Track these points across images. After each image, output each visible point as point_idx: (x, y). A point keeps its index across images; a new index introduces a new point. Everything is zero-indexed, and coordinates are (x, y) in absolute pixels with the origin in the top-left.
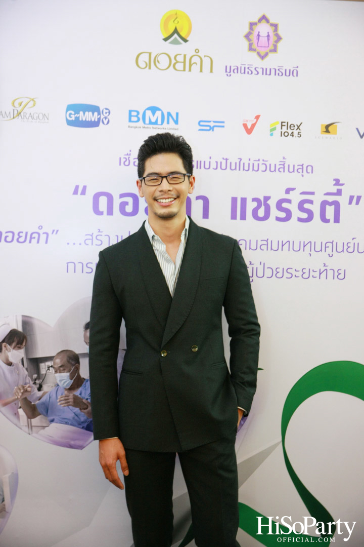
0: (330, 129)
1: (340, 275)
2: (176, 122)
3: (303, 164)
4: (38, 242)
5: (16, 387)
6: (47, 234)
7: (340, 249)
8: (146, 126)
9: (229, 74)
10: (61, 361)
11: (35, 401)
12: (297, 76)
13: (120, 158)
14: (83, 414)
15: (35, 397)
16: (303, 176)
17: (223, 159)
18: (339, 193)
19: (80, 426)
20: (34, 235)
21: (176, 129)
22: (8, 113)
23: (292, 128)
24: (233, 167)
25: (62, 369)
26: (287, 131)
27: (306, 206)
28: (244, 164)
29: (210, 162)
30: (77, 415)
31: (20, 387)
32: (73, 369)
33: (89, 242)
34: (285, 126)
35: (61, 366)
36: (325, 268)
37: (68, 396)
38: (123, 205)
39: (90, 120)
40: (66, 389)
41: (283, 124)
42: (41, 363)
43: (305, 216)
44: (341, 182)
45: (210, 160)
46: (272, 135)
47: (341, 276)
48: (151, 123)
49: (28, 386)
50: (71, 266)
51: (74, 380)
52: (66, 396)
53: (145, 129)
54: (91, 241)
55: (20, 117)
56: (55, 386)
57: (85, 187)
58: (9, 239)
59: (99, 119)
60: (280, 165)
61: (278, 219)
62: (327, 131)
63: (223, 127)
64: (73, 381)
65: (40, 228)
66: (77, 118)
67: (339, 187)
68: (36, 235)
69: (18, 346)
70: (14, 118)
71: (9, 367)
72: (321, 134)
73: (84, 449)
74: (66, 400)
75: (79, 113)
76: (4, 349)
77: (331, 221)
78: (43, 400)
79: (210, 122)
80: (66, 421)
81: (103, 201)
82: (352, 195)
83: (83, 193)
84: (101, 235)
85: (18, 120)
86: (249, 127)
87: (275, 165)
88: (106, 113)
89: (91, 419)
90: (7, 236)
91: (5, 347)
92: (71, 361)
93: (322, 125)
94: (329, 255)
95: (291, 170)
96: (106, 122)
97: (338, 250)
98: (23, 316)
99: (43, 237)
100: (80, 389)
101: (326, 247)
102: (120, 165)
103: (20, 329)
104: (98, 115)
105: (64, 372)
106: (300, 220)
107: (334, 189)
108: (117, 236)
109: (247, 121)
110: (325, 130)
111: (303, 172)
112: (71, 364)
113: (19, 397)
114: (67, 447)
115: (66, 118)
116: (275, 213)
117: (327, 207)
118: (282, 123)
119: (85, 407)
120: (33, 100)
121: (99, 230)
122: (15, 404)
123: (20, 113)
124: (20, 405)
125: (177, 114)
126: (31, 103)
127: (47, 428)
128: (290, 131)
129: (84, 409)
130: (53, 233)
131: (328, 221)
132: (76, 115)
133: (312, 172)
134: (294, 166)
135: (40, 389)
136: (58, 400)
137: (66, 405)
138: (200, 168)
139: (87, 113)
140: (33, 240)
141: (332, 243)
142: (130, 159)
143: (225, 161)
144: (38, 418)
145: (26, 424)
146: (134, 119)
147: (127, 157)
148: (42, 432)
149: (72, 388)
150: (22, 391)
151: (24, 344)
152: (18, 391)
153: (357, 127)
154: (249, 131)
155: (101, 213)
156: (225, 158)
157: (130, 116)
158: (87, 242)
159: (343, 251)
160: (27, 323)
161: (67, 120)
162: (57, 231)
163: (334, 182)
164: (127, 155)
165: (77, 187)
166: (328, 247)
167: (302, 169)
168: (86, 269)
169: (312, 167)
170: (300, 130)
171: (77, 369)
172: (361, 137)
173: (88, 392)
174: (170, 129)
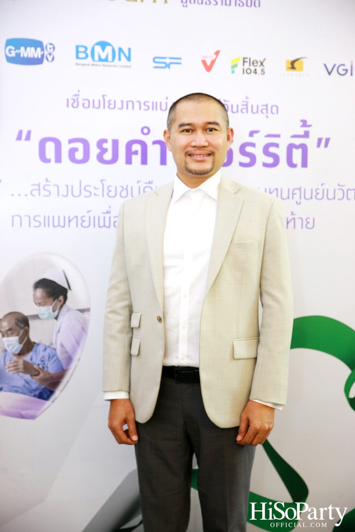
0: (296, 65)
1: (308, 224)
2: (129, 59)
3: (266, 105)
7: (308, 196)
8: (95, 63)
9: (185, 5)
10: (9, 324)
12: (259, 6)
13: (68, 100)
14: (34, 381)
16: (267, 117)
18: (306, 135)
19: (31, 394)
21: (128, 67)
23: (255, 64)
25: (9, 332)
26: (250, 67)
27: (272, 150)
29: (166, 103)
30: (27, 383)
32: (22, 332)
33: (36, 193)
34: (247, 62)
35: (9, 330)
36: (293, 216)
37: (17, 362)
38: (72, 152)
39: (32, 56)
40: (15, 355)
41: (245, 60)
43: (270, 160)
44: (308, 123)
45: (166, 101)
46: (233, 72)
47: (310, 225)
48: (100, 60)
50: (17, 220)
51: (24, 345)
53: (94, 67)
54: (37, 192)
56: (3, 351)
57: (29, 133)
59: (43, 56)
60: (243, 105)
61: (242, 164)
62: (293, 68)
63: (180, 63)
64: (22, 346)
66: (18, 55)
67: (306, 129)
72: (287, 70)
73: (37, 420)
74: (15, 366)
75: (19, 49)
77: (298, 165)
79: (165, 58)
80: (16, 389)
81: (50, 147)
82: (320, 137)
83: (28, 138)
84: (49, 185)
86: (208, 63)
87: (238, 106)
88: (50, 49)
89: (43, 387)
92: (19, 324)
93: (287, 61)
94: (297, 202)
95: (255, 110)
96: (50, 58)
97: (306, 197)
100: (31, 354)
101: (293, 194)
102: (68, 106)
104: (41, 51)
105: (12, 336)
106: (265, 165)
107: (301, 131)
108: (67, 186)
109: (206, 57)
110: (290, 66)
111: (267, 113)
112: (20, 327)
114: (18, 417)
115: (6, 53)
116: (238, 157)
117: (294, 150)
118: (244, 58)
119: (37, 373)
121: (47, 179)
125: (129, 50)
128: (253, 68)
129: (36, 375)
131: (294, 166)
132: (17, 51)
133: (277, 113)
134: (258, 106)
136: (6, 367)
137: (15, 371)
138: (156, 109)
139: (28, 49)
141: (300, 189)
142: (79, 100)
146: (82, 55)
147: (75, 98)
149: (21, 354)
154: (208, 68)
155: (48, 161)
157: (77, 52)
158: (34, 193)
159: (311, 198)
161: (7, 57)
163: (301, 124)
164: (76, 95)
165: (20, 132)
166: (296, 194)
167: (267, 109)
168: (33, 223)
169: (277, 107)
170: (263, 66)
171: (27, 332)
172: (330, 73)
173: (39, 357)
174: (122, 66)
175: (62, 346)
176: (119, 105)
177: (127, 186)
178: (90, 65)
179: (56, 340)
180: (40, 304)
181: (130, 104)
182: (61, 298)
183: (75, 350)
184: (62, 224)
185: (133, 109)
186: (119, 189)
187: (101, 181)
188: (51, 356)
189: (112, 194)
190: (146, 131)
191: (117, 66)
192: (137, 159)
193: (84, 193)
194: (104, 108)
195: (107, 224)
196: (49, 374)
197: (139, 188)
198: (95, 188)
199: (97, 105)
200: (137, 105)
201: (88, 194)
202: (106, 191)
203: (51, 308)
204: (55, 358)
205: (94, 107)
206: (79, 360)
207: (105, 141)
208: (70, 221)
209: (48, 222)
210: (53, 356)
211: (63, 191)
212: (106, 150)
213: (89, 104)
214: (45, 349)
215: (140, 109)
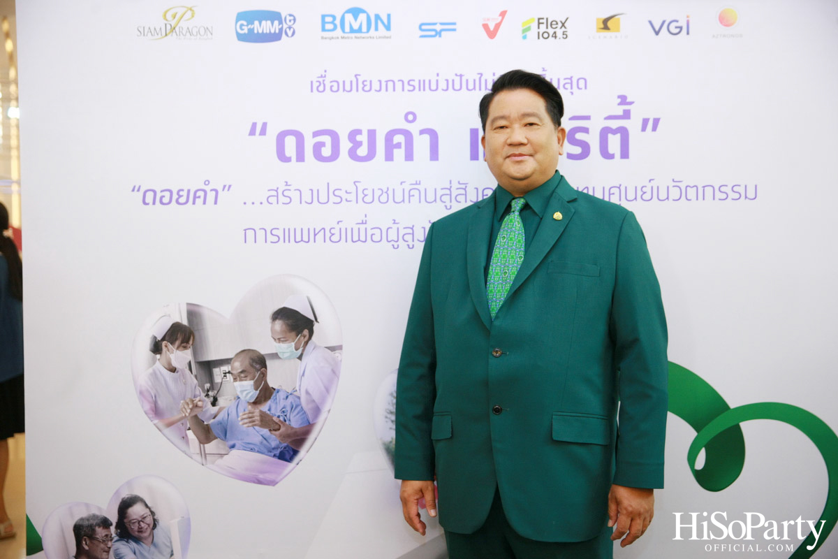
0: (610, 24)
2: (388, 28)
3: (572, 77)
4: (204, 203)
5: (182, 402)
6: (216, 191)
7: (631, 196)
8: (346, 35)
10: (241, 365)
11: (209, 419)
13: (312, 82)
14: (273, 437)
15: (208, 414)
16: (572, 93)
17: (456, 75)
18: (627, 115)
19: (270, 453)
20: (198, 194)
21: (387, 38)
22: (158, 30)
23: (554, 26)
24: (471, 87)
25: (242, 375)
26: (547, 30)
27: (579, 136)
28: (486, 80)
29: (437, 81)
30: (265, 439)
31: (187, 401)
32: (257, 375)
33: (273, 200)
34: (543, 23)
35: (242, 372)
37: (253, 413)
38: (318, 147)
39: (268, 32)
40: (249, 403)
41: (541, 21)
42: (214, 367)
43: (577, 150)
44: (628, 100)
45: (437, 78)
46: (525, 37)
48: (352, 30)
49: (198, 399)
50: (250, 234)
51: (260, 391)
52: (250, 413)
53: (344, 40)
54: (275, 199)
55: (174, 34)
56: (235, 399)
57: (265, 125)
58: (166, 200)
59: (281, 30)
62: (606, 28)
63: (454, 30)
64: (258, 392)
65: (207, 183)
66: (251, 31)
67: (626, 107)
68: (201, 194)
69: (183, 345)
70: (166, 35)
71: (172, 373)
72: (597, 31)
74: (250, 418)
75: (253, 23)
76: (164, 349)
77: (616, 156)
78: (219, 418)
79: (435, 24)
80: (252, 446)
81: (290, 142)
82: (646, 117)
83: (263, 132)
84: (290, 190)
85: (172, 38)
86: (492, 28)
88: (290, 21)
89: (285, 444)
90: (164, 196)
91: (166, 346)
92: (254, 364)
93: (598, 19)
96: (290, 33)
97: (628, 198)
98: (188, 304)
99: (211, 196)
100: (269, 402)
101: (610, 194)
102: (312, 91)
103: (185, 322)
104: (279, 25)
105: (246, 380)
106: (570, 156)
107: (619, 111)
108: (312, 190)
109: (488, 20)
110: (602, 26)
111: (572, 88)
112: (255, 368)
113: (187, 415)
114: (254, 482)
115: (236, 30)
117: (610, 136)
118: (539, 19)
119: (277, 427)
120: (191, 9)
121: (287, 182)
122: (182, 424)
123: (174, 28)
124: (188, 426)
125: (389, 16)
126: (189, 13)
127: (225, 456)
128: (551, 31)
129: (275, 430)
130: (223, 190)
131: (611, 157)
132: (250, 26)
133: (586, 88)
134: (559, 80)
135: (214, 403)
136: (239, 419)
137: (250, 424)
138: (424, 90)
139: (264, 22)
140: (197, 200)
141: (619, 188)
142: (325, 82)
143: (459, 78)
144: (214, 443)
145: (199, 452)
146: (329, 26)
147: (321, 80)
148: (220, 461)
149: (256, 402)
150: (191, 406)
151: (191, 342)
152: (186, 407)
153: (650, 19)
154: (492, 34)
155: (288, 160)
156: (458, 74)
157: (324, 23)
158: (270, 200)
159: (636, 198)
160: (193, 314)
161: (237, 33)
162: (230, 186)
163: (619, 100)
164: (322, 77)
165: (254, 125)
166: (613, 194)
167: (571, 84)
168: (270, 238)
169: (585, 80)
170: (565, 28)
171: (264, 375)
172: (657, 33)
173: (279, 408)
174: (380, 37)
175: (307, 393)
176: (376, 86)
177: (388, 189)
178: (340, 37)
179: (300, 386)
180: (280, 340)
181: (390, 84)
182: (306, 332)
183: (324, 400)
184: (306, 238)
185: (394, 90)
186: (378, 193)
187: (354, 182)
188: (294, 406)
189: (368, 199)
190: (411, 117)
191: (373, 38)
192: (399, 154)
193: (333, 199)
194: (357, 90)
195: (363, 238)
196: (292, 428)
197: (404, 190)
198: (346, 192)
199: (348, 88)
200: (399, 85)
201: (338, 200)
202: (361, 196)
203: (293, 344)
204: (299, 408)
205: (344, 90)
206: (329, 411)
207: (359, 132)
208: (315, 235)
209: (288, 236)
210: (296, 408)
211: (307, 196)
212: (360, 144)
213: (338, 87)
214: (287, 397)
215: (403, 90)
